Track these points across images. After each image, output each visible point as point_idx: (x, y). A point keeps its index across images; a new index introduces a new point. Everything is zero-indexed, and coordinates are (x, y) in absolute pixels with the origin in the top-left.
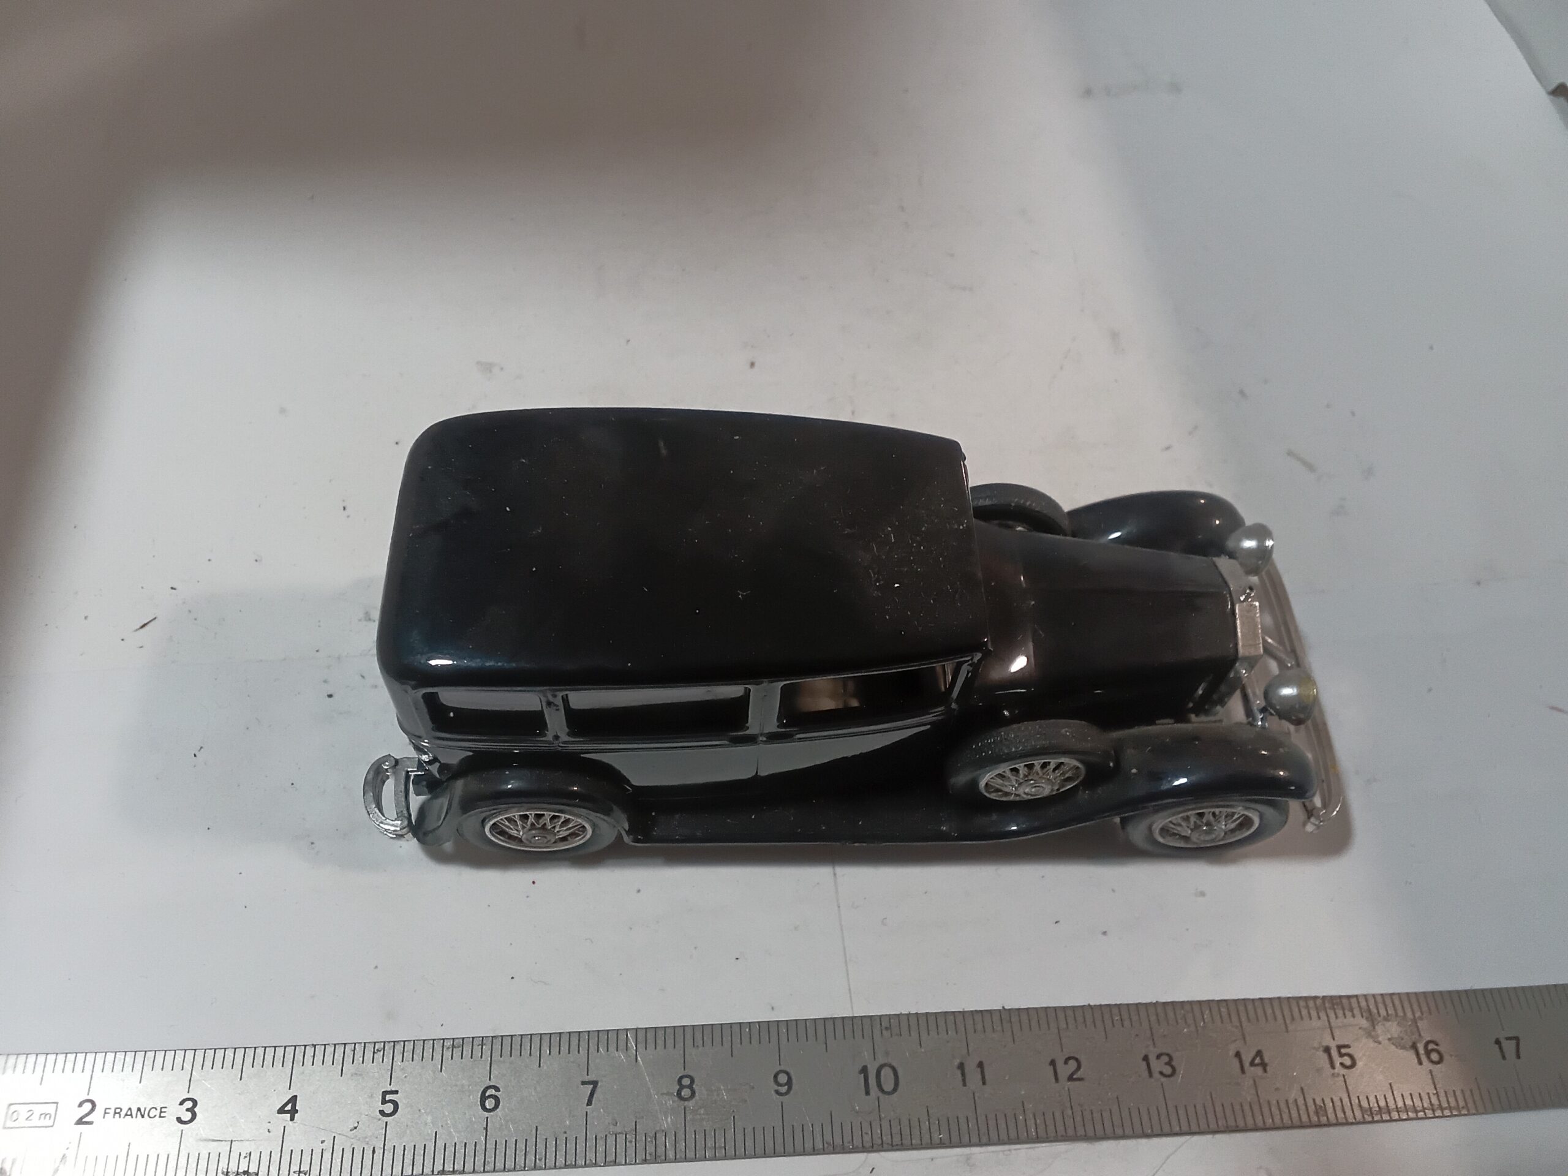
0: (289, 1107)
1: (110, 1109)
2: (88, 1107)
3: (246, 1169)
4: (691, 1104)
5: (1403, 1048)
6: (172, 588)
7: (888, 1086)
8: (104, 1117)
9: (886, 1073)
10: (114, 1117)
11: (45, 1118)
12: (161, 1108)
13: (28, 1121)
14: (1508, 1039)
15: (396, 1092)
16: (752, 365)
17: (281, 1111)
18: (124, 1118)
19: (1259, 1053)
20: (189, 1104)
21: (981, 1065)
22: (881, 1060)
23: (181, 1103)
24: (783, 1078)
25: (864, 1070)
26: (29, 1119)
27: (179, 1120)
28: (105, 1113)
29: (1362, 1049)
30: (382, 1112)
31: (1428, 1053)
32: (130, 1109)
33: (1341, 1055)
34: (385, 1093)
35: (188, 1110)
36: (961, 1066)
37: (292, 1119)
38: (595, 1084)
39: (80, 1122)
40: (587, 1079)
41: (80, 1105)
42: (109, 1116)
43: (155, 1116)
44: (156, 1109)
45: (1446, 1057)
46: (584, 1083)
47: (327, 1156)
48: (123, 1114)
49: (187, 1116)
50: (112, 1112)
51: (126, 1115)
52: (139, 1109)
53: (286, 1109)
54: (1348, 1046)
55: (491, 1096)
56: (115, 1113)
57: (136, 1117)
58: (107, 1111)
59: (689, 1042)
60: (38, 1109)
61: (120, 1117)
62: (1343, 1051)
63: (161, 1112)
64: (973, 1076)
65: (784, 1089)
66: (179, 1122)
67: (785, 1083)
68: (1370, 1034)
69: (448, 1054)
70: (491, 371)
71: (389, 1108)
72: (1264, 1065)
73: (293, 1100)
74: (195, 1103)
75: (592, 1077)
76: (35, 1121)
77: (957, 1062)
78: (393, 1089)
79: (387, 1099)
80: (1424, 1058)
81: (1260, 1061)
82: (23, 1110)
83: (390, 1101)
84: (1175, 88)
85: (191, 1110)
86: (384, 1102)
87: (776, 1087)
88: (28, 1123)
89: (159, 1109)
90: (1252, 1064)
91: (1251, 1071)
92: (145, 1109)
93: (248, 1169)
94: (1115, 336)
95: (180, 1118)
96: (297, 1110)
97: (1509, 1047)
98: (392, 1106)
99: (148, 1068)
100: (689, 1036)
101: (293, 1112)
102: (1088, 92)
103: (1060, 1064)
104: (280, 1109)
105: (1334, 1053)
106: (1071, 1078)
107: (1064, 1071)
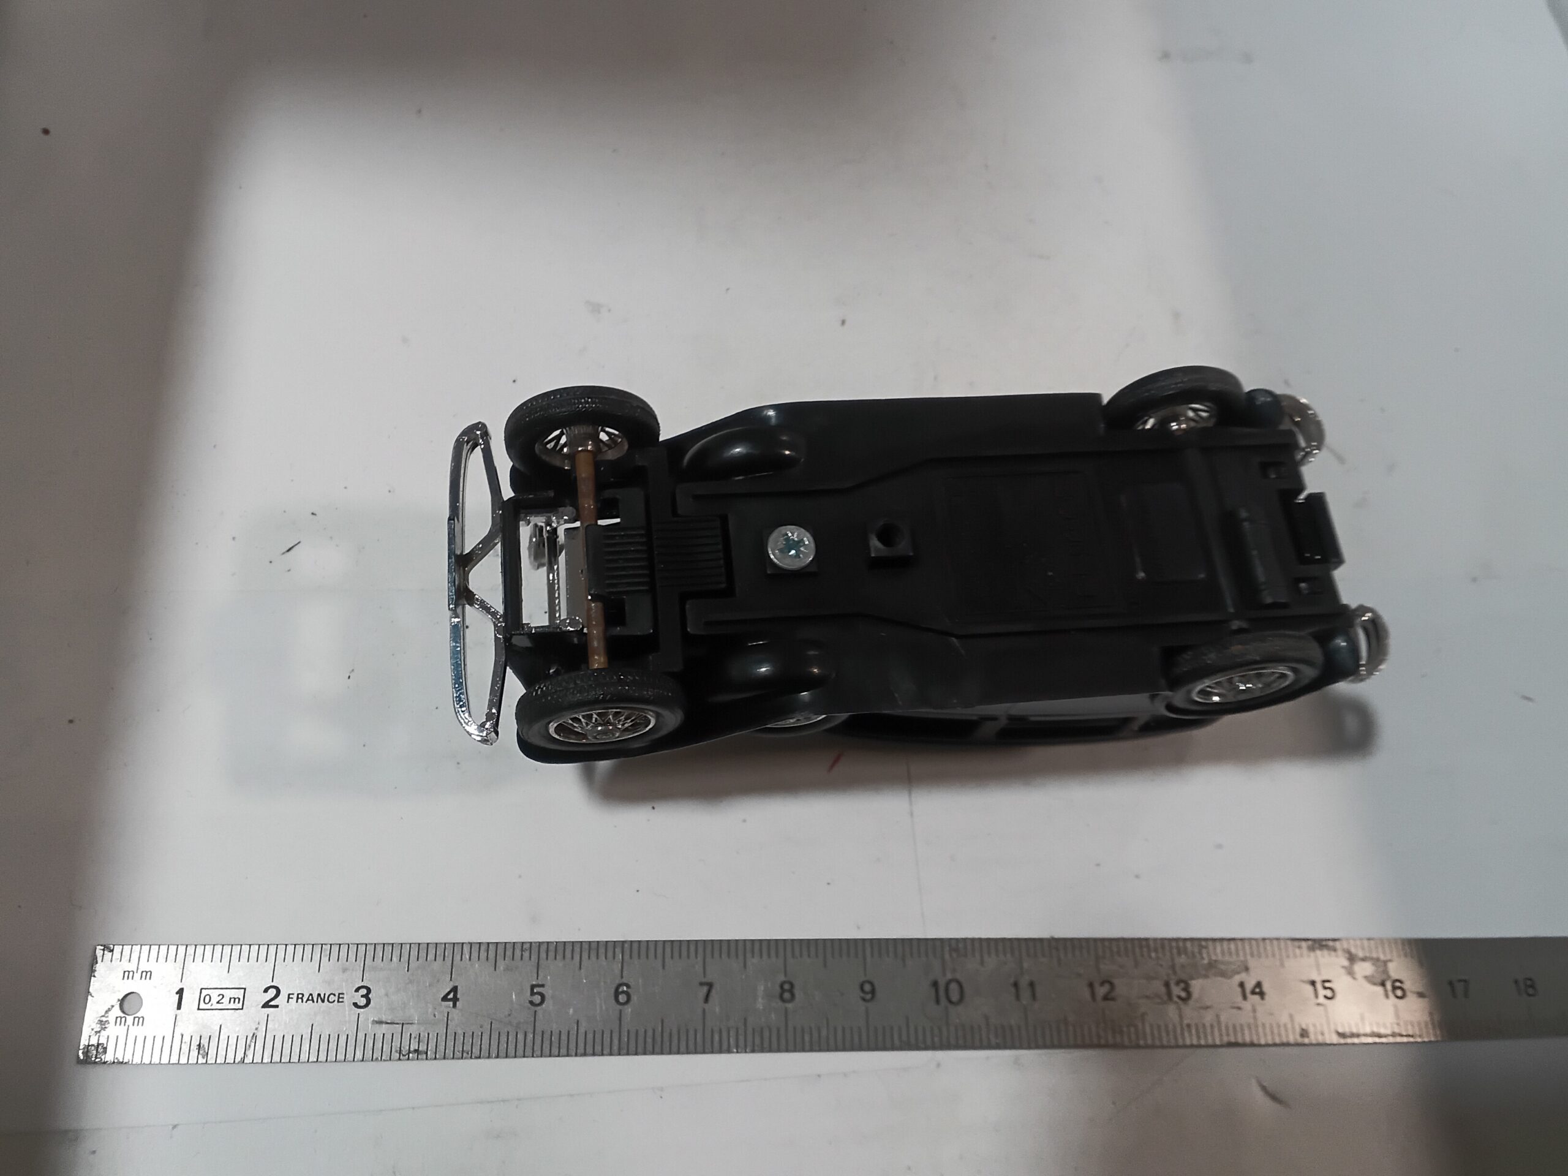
0: (451, 996)
1: (293, 994)
2: (272, 992)
3: (417, 1048)
4: (790, 1006)
5: (1375, 984)
6: (313, 514)
7: (955, 997)
8: (288, 1002)
9: (954, 987)
10: (297, 1002)
11: (234, 1002)
12: (339, 994)
13: (218, 1004)
14: (1460, 981)
15: (542, 986)
16: (843, 322)
17: (445, 998)
18: (306, 1002)
19: (1259, 985)
20: (364, 991)
21: (1032, 985)
22: (949, 976)
23: (357, 990)
24: (867, 987)
25: (935, 984)
26: (220, 1002)
27: (355, 1005)
28: (289, 998)
29: (1341, 983)
30: (531, 1003)
31: (1394, 988)
32: (311, 995)
33: (1325, 988)
34: (533, 987)
35: (362, 996)
36: (1016, 985)
37: (455, 1006)
38: (710, 986)
39: (266, 1005)
40: (704, 980)
41: (266, 991)
42: (293, 1001)
43: (334, 1001)
44: (335, 995)
45: (1408, 994)
46: (702, 984)
47: (486, 1037)
48: (305, 1000)
49: (363, 1001)
50: (295, 997)
51: (308, 1000)
52: (319, 995)
53: (449, 997)
54: (1328, 981)
55: (623, 992)
56: (298, 998)
57: (317, 1002)
58: (291, 996)
59: (789, 954)
60: (228, 994)
61: (302, 1002)
62: (1327, 985)
63: (339, 998)
64: (1026, 994)
65: (869, 996)
66: (355, 1007)
67: (868, 991)
68: (1351, 973)
69: (585, 955)
70: (599, 312)
71: (537, 999)
72: (1262, 994)
73: (455, 989)
74: (369, 990)
75: (708, 979)
76: (225, 1003)
77: (1012, 980)
78: (540, 983)
79: (535, 991)
80: (1390, 994)
81: (1259, 990)
82: (215, 994)
83: (539, 993)
84: (1247, 58)
85: (366, 996)
86: (533, 993)
87: (862, 995)
88: (220, 1006)
89: (337, 995)
90: (1253, 993)
91: (1251, 997)
92: (325, 994)
93: (419, 1047)
94: (1177, 315)
95: (356, 1003)
96: (458, 999)
97: (1460, 987)
98: (539, 997)
99: (325, 959)
100: (789, 949)
101: (455, 1000)
102: (1166, 56)
103: (1097, 985)
104: (444, 997)
105: (1319, 986)
106: (1106, 998)
107: (1102, 991)
